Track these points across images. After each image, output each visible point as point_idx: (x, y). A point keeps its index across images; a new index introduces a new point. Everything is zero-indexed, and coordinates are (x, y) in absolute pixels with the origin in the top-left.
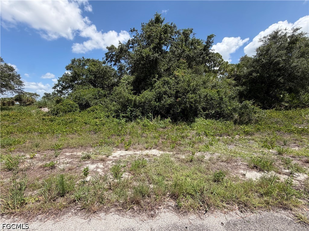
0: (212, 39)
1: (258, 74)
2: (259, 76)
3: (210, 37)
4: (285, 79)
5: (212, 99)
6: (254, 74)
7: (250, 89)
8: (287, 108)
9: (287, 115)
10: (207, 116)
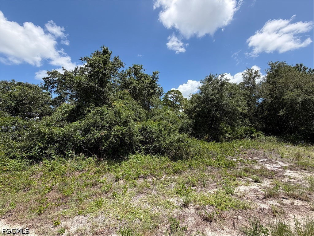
0: (157, 75)
1: (200, 109)
2: (201, 111)
3: (155, 73)
4: (221, 114)
5: (151, 132)
6: (197, 109)
7: (196, 122)
8: (229, 140)
9: (223, 147)
10: (147, 152)
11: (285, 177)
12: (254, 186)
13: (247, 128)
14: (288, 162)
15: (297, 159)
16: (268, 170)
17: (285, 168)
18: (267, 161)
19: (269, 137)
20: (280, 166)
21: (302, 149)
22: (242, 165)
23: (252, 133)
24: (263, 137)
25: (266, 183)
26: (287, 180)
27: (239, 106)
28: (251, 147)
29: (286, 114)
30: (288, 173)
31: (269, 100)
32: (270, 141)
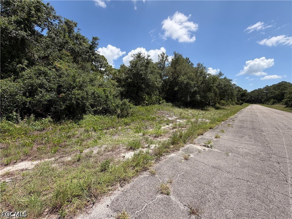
1: (132, 80)
2: (132, 82)
3: (95, 39)
4: (145, 86)
5: (99, 97)
6: (129, 80)
7: (127, 90)
8: (147, 105)
9: (147, 109)
10: (96, 113)
11: (177, 122)
12: (167, 126)
13: (157, 97)
14: (177, 116)
15: (181, 115)
16: (170, 120)
17: (177, 119)
18: (169, 116)
19: (168, 104)
20: (174, 118)
21: (182, 110)
22: (159, 119)
23: (160, 100)
24: (165, 103)
25: (171, 125)
26: (178, 123)
27: (156, 82)
28: (160, 109)
29: (178, 90)
30: (178, 120)
31: (172, 79)
32: (169, 105)
